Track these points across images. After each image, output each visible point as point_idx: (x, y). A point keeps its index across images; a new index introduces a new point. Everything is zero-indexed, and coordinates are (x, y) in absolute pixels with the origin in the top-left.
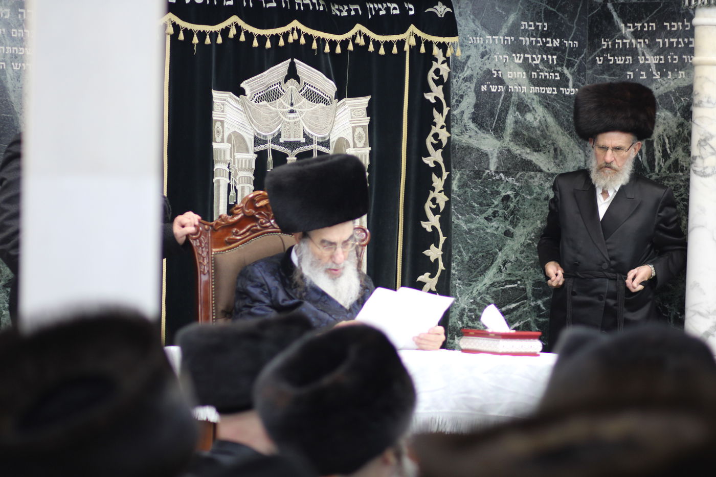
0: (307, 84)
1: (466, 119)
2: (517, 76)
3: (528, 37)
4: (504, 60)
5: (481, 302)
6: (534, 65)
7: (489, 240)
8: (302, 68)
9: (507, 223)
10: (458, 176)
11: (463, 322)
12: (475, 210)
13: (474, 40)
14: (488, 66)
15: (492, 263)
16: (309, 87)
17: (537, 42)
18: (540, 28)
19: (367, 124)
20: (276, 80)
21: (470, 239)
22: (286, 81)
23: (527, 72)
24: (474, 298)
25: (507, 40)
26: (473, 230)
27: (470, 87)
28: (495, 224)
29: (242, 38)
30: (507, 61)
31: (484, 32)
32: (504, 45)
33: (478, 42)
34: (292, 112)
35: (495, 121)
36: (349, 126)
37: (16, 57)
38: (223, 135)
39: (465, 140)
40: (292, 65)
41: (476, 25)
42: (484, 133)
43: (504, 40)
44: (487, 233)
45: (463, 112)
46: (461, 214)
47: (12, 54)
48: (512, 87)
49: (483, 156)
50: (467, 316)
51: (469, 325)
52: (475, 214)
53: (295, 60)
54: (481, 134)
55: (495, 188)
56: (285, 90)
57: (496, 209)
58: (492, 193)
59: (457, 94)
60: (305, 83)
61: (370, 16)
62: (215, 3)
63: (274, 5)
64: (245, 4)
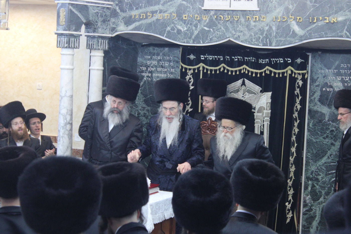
1: (316, 101)
2: (338, 85)
3: (344, 70)
4: (333, 79)
5: (320, 169)
6: (346, 81)
7: (324, 146)
8: (247, 81)
9: (332, 140)
10: (312, 122)
11: (312, 176)
12: (319, 135)
13: (320, 71)
14: (326, 81)
15: (325, 155)
16: (249, 88)
17: (347, 72)
18: (349, 67)
19: (270, 102)
20: (238, 86)
21: (316, 145)
22: (241, 86)
23: (343, 84)
24: (318, 167)
25: (335, 71)
26: (318, 142)
27: (318, 89)
28: (327, 140)
29: (226, 71)
30: (334, 79)
31: (325, 68)
32: (333, 73)
33: (322, 72)
34: (243, 97)
35: (328, 102)
36: (266, 102)
37: (158, 77)
39: (315, 108)
40: (244, 81)
41: (322, 66)
42: (323, 106)
43: (333, 71)
44: (324, 143)
45: (315, 98)
46: (313, 136)
47: (157, 76)
48: (336, 89)
49: (323, 115)
50: (314, 174)
51: (315, 177)
52: (319, 136)
53: (245, 79)
54: (322, 106)
55: (328, 127)
56: (241, 89)
57: (327, 135)
58: (326, 129)
59: (313, 91)
60: (247, 87)
61: (273, 63)
62: (217, 59)
63: (237, 60)
64: (227, 59)
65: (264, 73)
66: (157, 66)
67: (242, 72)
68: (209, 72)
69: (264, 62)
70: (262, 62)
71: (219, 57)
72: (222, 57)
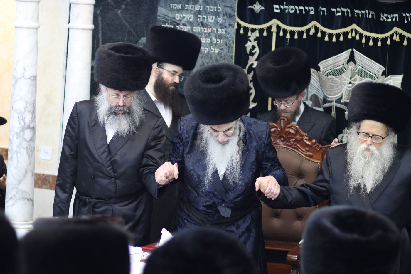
0: (360, 66)
8: (358, 55)
16: (361, 68)
20: (342, 63)
22: (348, 63)
29: (319, 35)
34: (350, 83)
38: (307, 96)
40: (352, 53)
53: (354, 50)
56: (346, 69)
60: (358, 65)
61: (406, 22)
62: (304, 12)
63: (340, 14)
64: (322, 13)
65: (389, 39)
66: (192, 24)
67: (350, 37)
68: (288, 36)
69: (390, 20)
70: (385, 19)
71: (307, 8)
72: (313, 8)
